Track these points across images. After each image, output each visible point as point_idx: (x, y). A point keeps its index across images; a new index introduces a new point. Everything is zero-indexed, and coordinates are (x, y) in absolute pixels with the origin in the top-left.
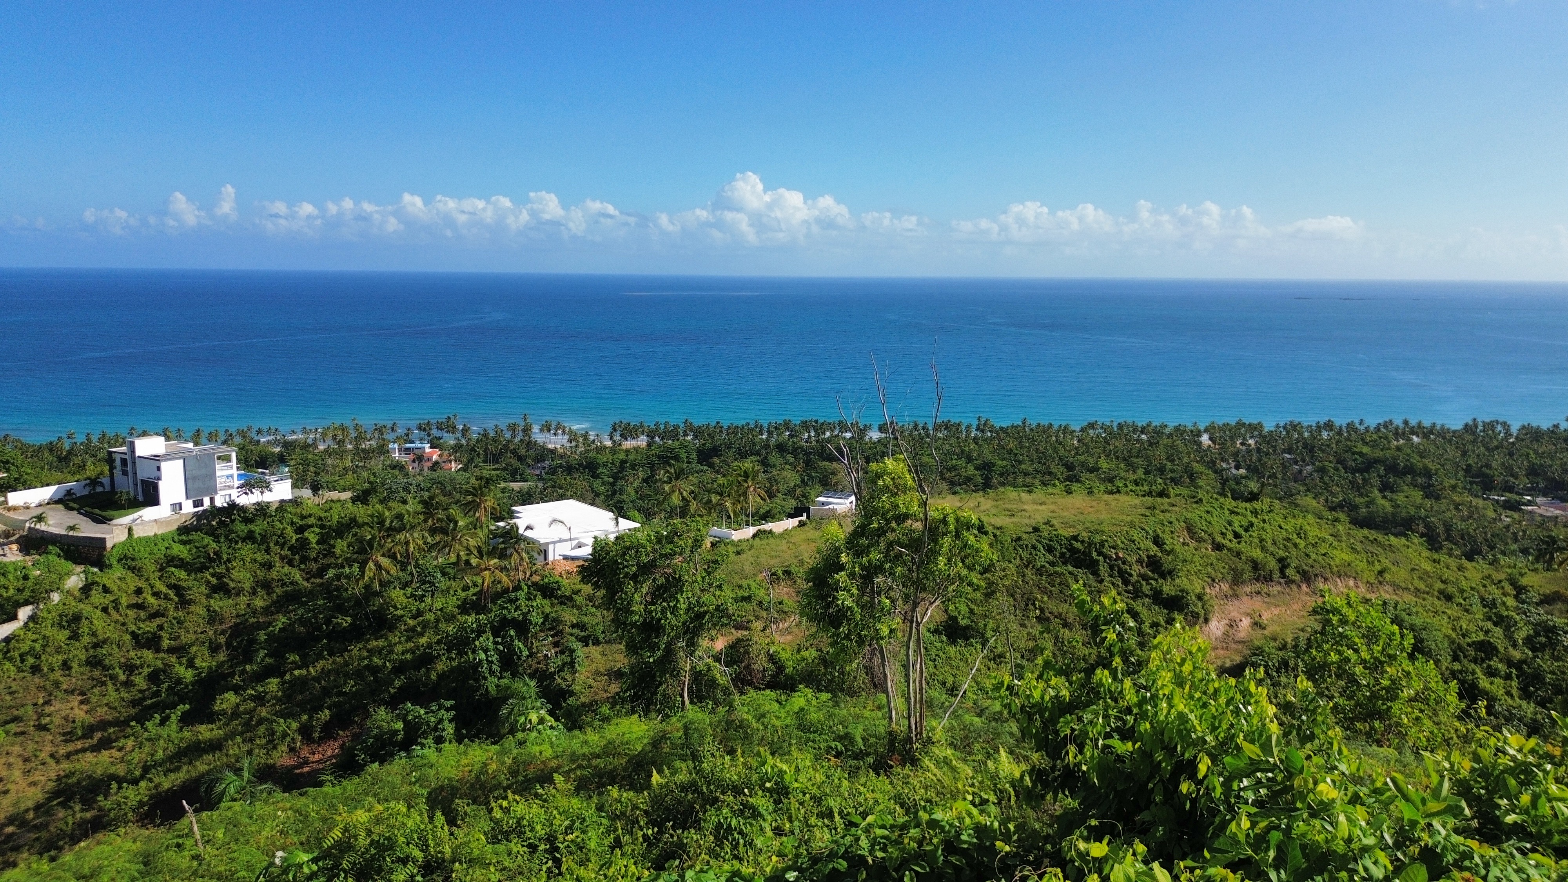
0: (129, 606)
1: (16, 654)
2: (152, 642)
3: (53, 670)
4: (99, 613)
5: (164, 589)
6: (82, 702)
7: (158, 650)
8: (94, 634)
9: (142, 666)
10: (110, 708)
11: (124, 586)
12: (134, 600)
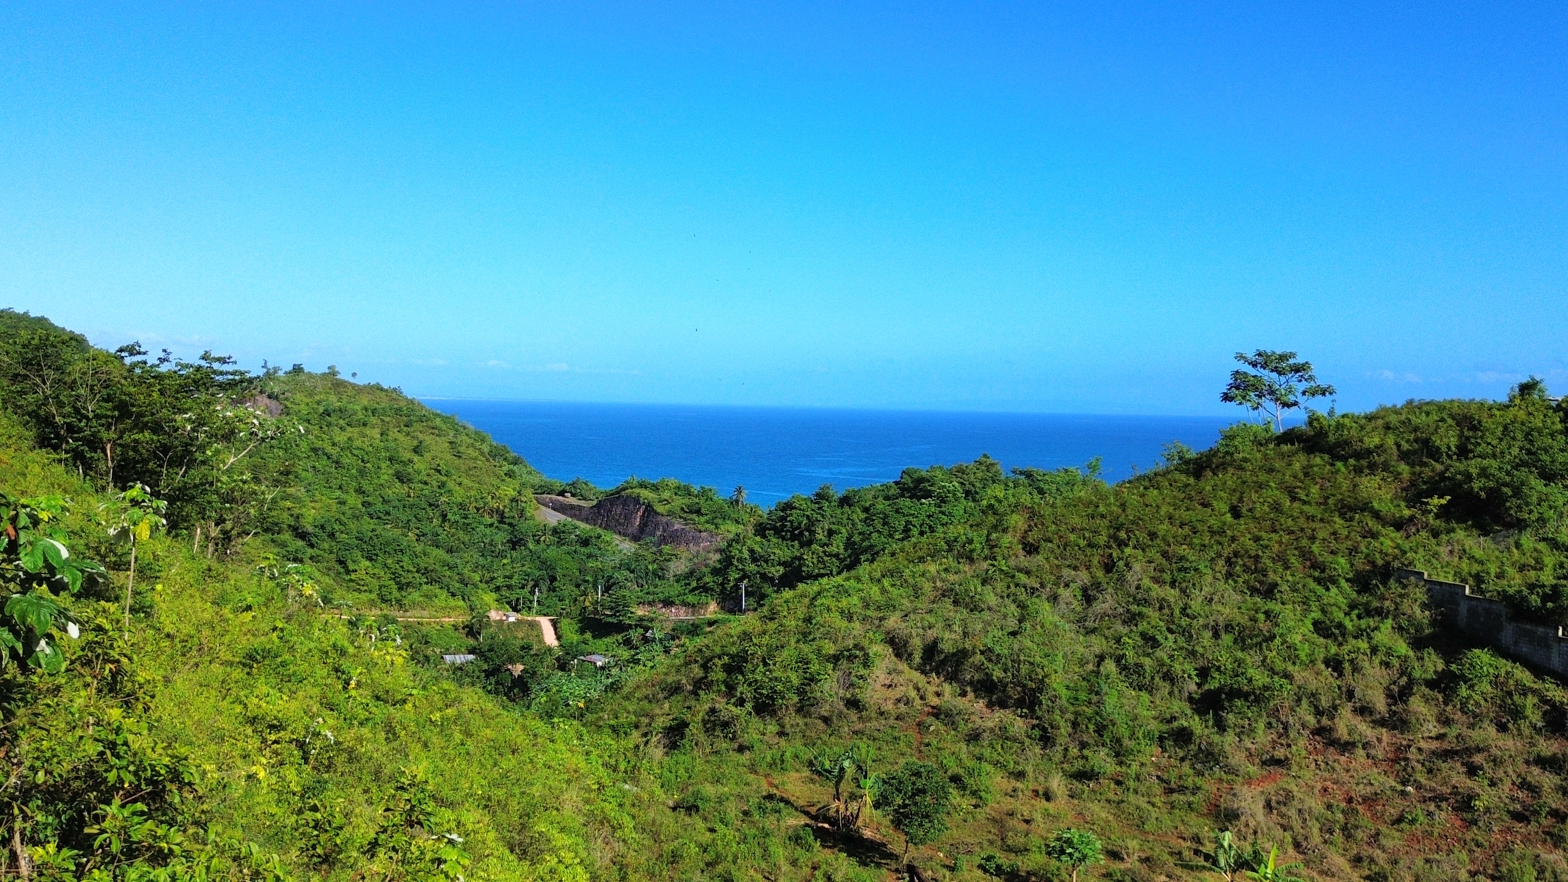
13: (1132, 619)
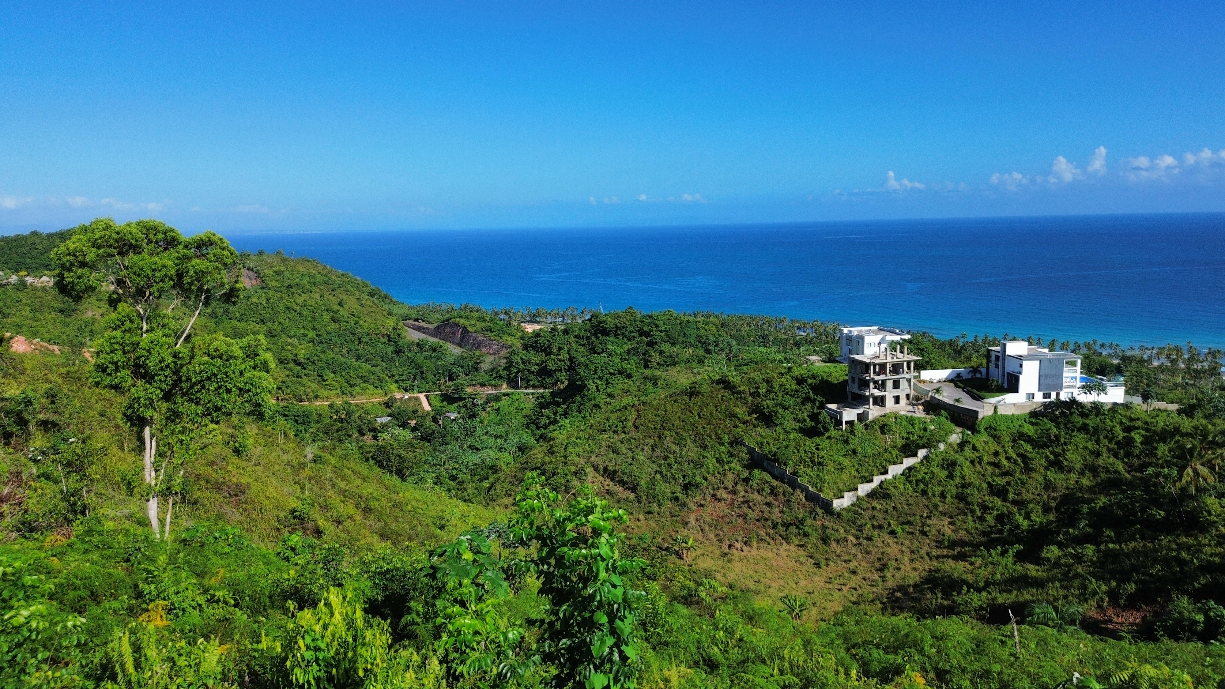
0: (990, 463)
1: (914, 479)
2: (1001, 493)
3: (934, 496)
4: (968, 463)
5: (1014, 456)
6: (950, 523)
7: (1005, 500)
8: (963, 477)
9: (992, 509)
10: (968, 532)
11: (987, 448)
12: (993, 459)
13: (665, 458)
